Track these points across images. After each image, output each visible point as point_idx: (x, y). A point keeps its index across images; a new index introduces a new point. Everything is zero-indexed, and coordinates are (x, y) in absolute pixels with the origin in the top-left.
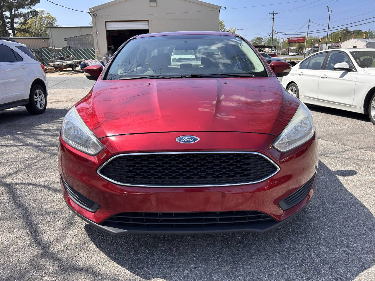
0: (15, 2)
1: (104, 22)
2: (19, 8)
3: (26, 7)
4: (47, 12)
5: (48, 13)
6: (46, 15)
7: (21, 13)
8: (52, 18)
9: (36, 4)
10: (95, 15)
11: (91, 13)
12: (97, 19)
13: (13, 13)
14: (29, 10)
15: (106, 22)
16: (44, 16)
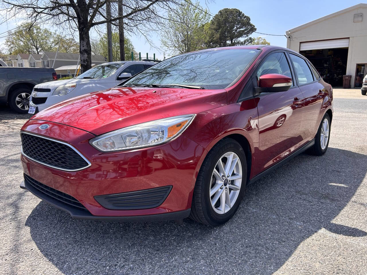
0: (237, 33)
1: (299, 43)
2: (239, 37)
3: (244, 36)
4: (263, 39)
5: (265, 40)
6: (262, 41)
7: (239, 41)
8: (267, 43)
9: (252, 32)
10: (291, 37)
11: (287, 36)
12: (292, 41)
13: (233, 42)
14: (246, 38)
15: (301, 43)
16: (261, 42)
